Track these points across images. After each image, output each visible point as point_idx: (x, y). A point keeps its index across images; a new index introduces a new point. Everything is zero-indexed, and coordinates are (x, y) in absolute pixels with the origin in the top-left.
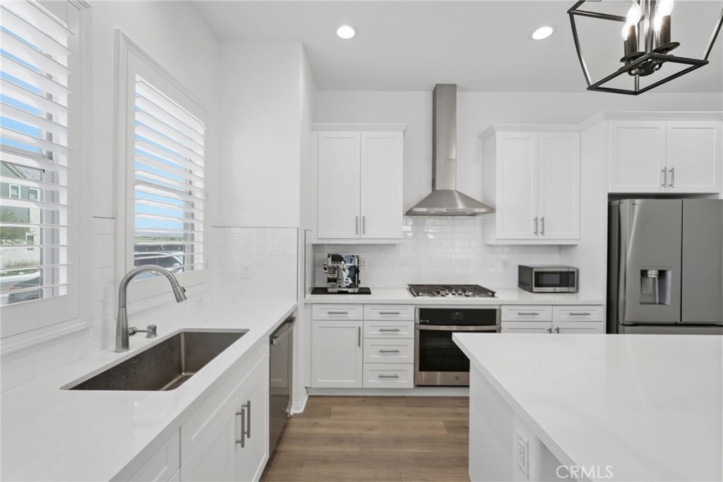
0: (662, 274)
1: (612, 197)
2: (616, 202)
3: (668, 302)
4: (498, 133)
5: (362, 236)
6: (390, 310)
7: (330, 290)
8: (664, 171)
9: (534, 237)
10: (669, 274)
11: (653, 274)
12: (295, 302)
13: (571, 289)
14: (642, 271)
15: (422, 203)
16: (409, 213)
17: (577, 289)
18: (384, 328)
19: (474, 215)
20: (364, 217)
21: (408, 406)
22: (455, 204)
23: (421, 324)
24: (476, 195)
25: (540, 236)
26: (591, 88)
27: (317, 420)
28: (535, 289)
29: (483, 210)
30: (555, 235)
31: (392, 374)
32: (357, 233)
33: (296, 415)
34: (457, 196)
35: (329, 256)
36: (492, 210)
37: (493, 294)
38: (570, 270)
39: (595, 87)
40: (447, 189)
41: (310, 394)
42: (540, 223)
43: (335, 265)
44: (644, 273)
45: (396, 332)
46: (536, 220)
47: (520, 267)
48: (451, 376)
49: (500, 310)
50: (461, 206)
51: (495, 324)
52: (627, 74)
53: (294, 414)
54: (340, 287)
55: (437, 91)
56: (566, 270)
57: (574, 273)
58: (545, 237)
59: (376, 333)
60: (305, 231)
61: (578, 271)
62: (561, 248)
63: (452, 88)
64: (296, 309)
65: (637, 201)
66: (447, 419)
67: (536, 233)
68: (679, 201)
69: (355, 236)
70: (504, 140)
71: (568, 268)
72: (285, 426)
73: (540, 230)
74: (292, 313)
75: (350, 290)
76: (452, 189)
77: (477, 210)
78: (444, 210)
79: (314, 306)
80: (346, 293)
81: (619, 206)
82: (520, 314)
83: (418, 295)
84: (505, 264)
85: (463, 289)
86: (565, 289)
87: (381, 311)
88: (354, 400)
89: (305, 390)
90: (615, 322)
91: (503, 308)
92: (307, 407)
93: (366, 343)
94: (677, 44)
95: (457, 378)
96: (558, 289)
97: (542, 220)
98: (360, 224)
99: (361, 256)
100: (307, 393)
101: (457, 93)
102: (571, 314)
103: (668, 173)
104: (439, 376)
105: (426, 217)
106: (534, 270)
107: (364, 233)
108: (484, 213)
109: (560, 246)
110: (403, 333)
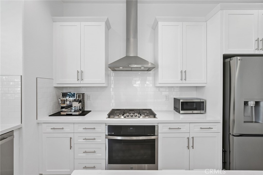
0: (257, 104)
1: (226, 57)
2: (228, 60)
3: (261, 121)
4: (159, 23)
5: (82, 82)
7: (62, 113)
8: (258, 40)
9: (181, 82)
10: (262, 104)
11: (251, 104)
13: (202, 112)
14: (245, 102)
17: (205, 111)
18: (86, 138)
20: (82, 71)
23: (109, 135)
25: (184, 81)
28: (181, 112)
30: (192, 81)
32: (78, 80)
35: (61, 94)
37: (154, 116)
38: (202, 101)
42: (184, 74)
43: (65, 99)
44: (246, 103)
45: (94, 140)
46: (181, 72)
47: (175, 99)
51: (155, 135)
56: (199, 101)
57: (203, 102)
58: (187, 82)
59: (81, 141)
60: (37, 78)
61: (206, 102)
62: (197, 88)
67: (182, 80)
69: (77, 82)
71: (200, 99)
73: (184, 78)
75: (73, 113)
80: (71, 115)
81: (230, 61)
82: (170, 129)
84: (167, 97)
86: (199, 112)
87: (84, 127)
90: (228, 133)
91: (159, 125)
95: (132, 168)
96: (195, 112)
97: (185, 72)
98: (80, 75)
99: (86, 93)
101: (138, 4)
102: (201, 128)
103: (260, 41)
106: (181, 101)
107: (82, 80)
109: (197, 87)
110: (98, 140)
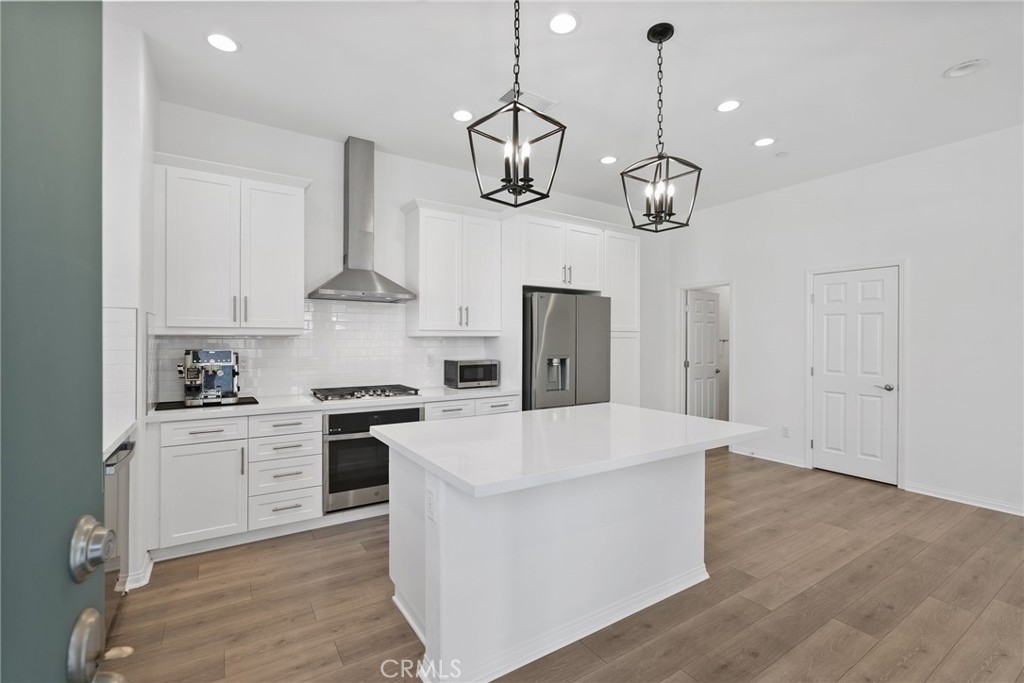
0: (563, 362)
1: (527, 290)
2: (529, 295)
3: (568, 388)
4: (421, 210)
5: (243, 324)
6: (287, 419)
7: (189, 403)
8: (564, 268)
9: (459, 328)
10: (568, 361)
11: (556, 362)
12: (133, 421)
13: (494, 383)
14: (549, 360)
15: (329, 285)
16: (312, 296)
17: (499, 382)
18: (279, 446)
19: (395, 301)
20: (246, 298)
21: (315, 539)
22: (373, 288)
23: (330, 434)
24: (397, 278)
25: (464, 327)
26: (483, 196)
27: (175, 587)
28: (460, 385)
29: (407, 296)
30: (479, 326)
31: (294, 503)
32: (235, 320)
33: (135, 591)
34: (375, 277)
35: (187, 353)
36: (415, 297)
37: (416, 391)
38: (492, 363)
39: (486, 197)
40: (362, 268)
41: (155, 560)
42: (464, 312)
43: (199, 366)
44: (550, 362)
45: (296, 449)
46: (461, 309)
47: (446, 362)
48: (368, 493)
49: (424, 409)
50: (380, 290)
52: (506, 191)
53: (131, 591)
54: (206, 397)
55: (349, 143)
56: (489, 363)
57: (496, 365)
58: (469, 328)
59: (268, 453)
60: (147, 314)
61: (499, 363)
62: (486, 340)
63: (369, 146)
64: (134, 430)
65: (553, 295)
66: (366, 539)
67: (461, 324)
68: (574, 296)
69: (233, 324)
70: (429, 218)
71: (491, 360)
72: (119, 607)
73: (464, 320)
74: (129, 437)
75: (224, 401)
76: (369, 268)
77: (400, 296)
78: (360, 294)
79: (162, 425)
80: (218, 404)
81: (531, 298)
82: (444, 411)
83: (326, 399)
84: (430, 359)
85: (383, 390)
86: (489, 383)
87: (274, 423)
88: (235, 550)
89: (147, 554)
91: (427, 406)
92: (154, 576)
93: (253, 469)
94: (532, 180)
95: (377, 494)
96: (483, 383)
97: (467, 309)
98: (240, 307)
99: (241, 352)
100: (152, 559)
101: (376, 152)
102: (492, 406)
103: (568, 270)
104: (351, 496)
105: (335, 302)
106: (459, 364)
107: (246, 320)
108: (407, 300)
109: (486, 338)
110: (307, 448)
